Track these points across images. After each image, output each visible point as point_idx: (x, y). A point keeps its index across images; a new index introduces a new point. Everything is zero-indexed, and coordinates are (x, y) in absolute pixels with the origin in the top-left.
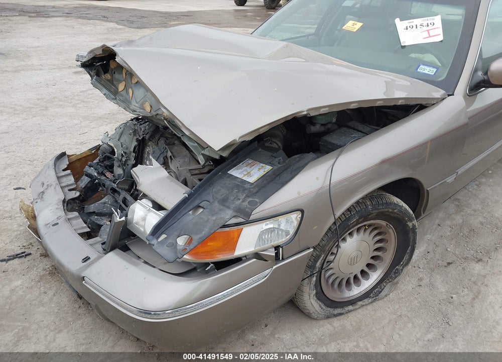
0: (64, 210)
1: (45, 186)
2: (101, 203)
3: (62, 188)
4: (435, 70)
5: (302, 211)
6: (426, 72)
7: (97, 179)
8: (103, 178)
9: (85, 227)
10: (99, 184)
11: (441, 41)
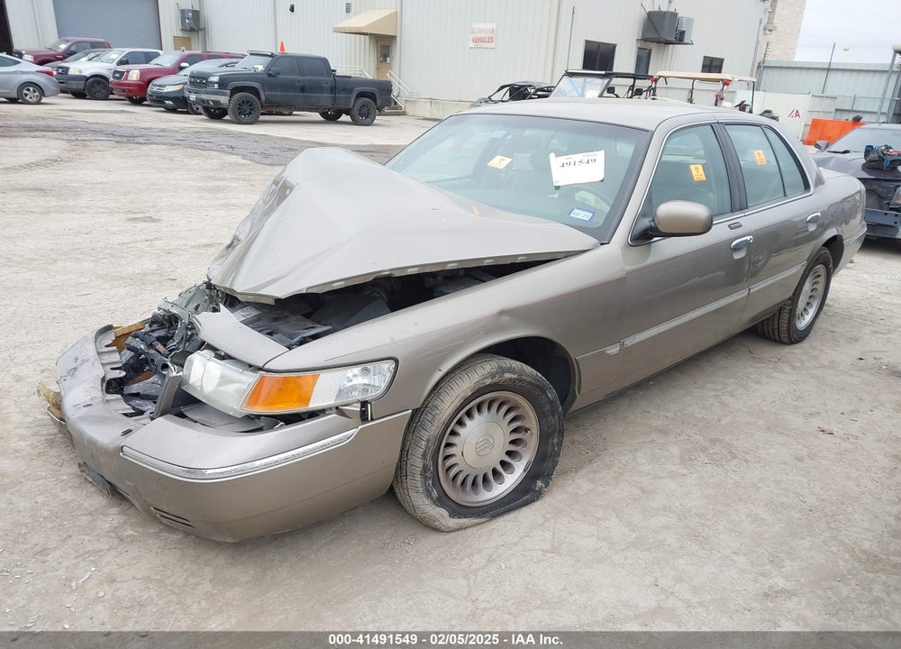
0: (102, 390)
1: (79, 362)
2: (148, 383)
3: (103, 365)
4: (591, 215)
5: (397, 361)
6: (580, 217)
7: (144, 353)
8: (152, 351)
9: (129, 409)
10: (146, 362)
11: (602, 181)
